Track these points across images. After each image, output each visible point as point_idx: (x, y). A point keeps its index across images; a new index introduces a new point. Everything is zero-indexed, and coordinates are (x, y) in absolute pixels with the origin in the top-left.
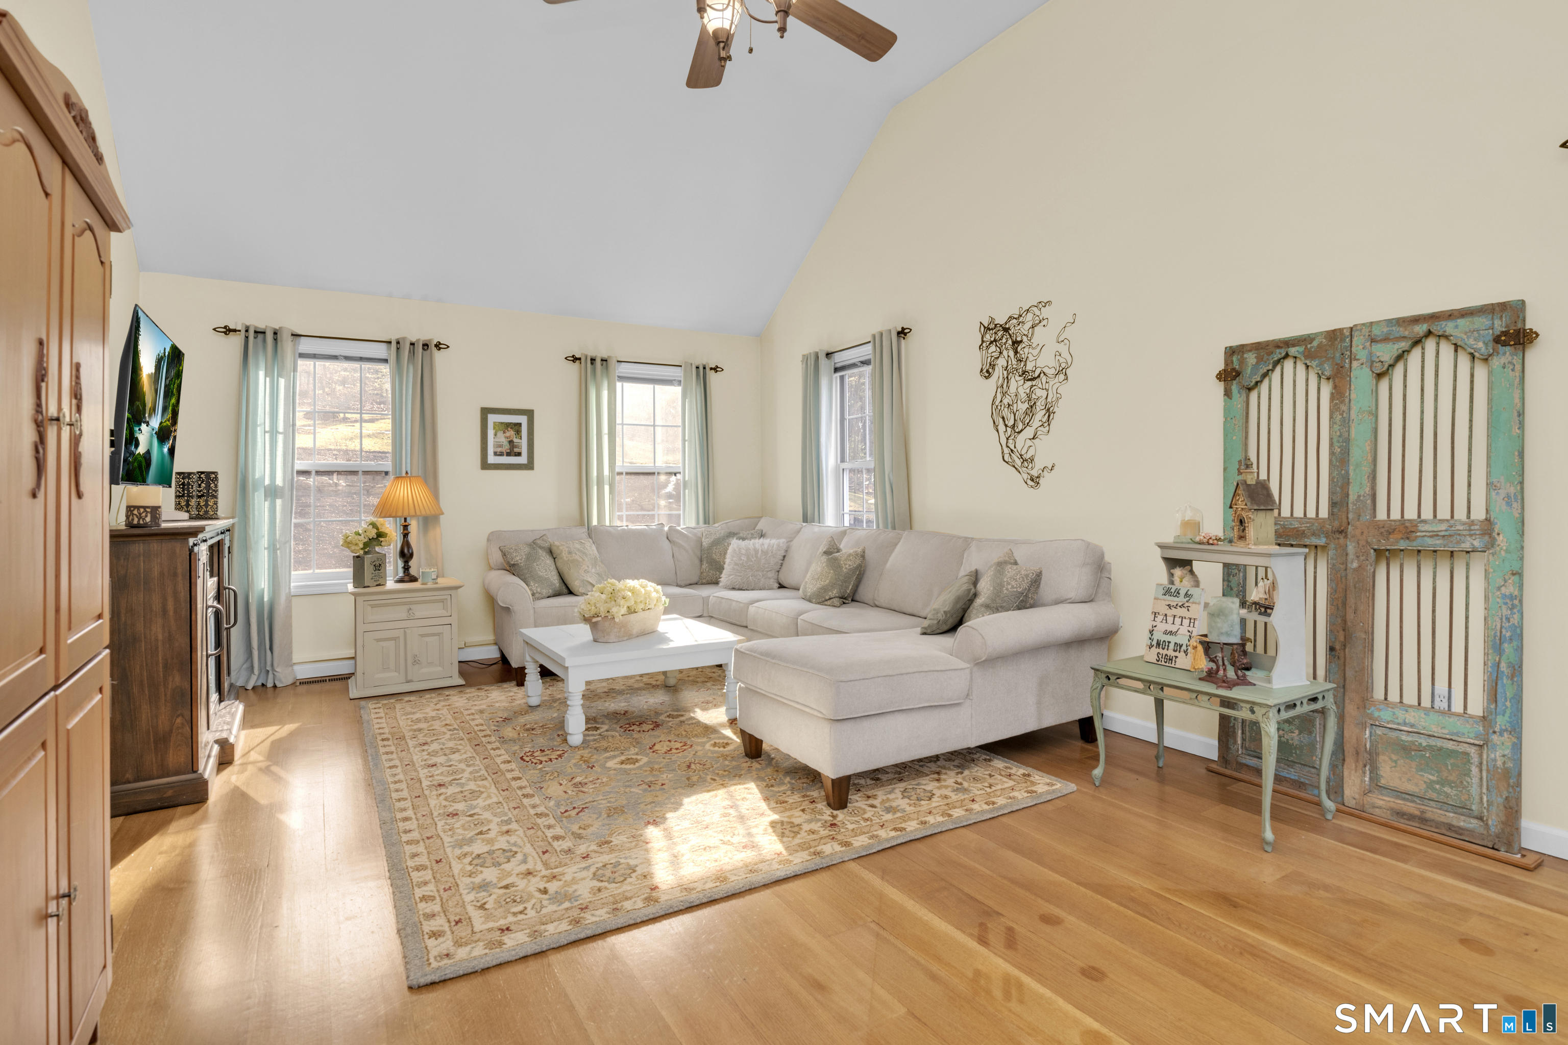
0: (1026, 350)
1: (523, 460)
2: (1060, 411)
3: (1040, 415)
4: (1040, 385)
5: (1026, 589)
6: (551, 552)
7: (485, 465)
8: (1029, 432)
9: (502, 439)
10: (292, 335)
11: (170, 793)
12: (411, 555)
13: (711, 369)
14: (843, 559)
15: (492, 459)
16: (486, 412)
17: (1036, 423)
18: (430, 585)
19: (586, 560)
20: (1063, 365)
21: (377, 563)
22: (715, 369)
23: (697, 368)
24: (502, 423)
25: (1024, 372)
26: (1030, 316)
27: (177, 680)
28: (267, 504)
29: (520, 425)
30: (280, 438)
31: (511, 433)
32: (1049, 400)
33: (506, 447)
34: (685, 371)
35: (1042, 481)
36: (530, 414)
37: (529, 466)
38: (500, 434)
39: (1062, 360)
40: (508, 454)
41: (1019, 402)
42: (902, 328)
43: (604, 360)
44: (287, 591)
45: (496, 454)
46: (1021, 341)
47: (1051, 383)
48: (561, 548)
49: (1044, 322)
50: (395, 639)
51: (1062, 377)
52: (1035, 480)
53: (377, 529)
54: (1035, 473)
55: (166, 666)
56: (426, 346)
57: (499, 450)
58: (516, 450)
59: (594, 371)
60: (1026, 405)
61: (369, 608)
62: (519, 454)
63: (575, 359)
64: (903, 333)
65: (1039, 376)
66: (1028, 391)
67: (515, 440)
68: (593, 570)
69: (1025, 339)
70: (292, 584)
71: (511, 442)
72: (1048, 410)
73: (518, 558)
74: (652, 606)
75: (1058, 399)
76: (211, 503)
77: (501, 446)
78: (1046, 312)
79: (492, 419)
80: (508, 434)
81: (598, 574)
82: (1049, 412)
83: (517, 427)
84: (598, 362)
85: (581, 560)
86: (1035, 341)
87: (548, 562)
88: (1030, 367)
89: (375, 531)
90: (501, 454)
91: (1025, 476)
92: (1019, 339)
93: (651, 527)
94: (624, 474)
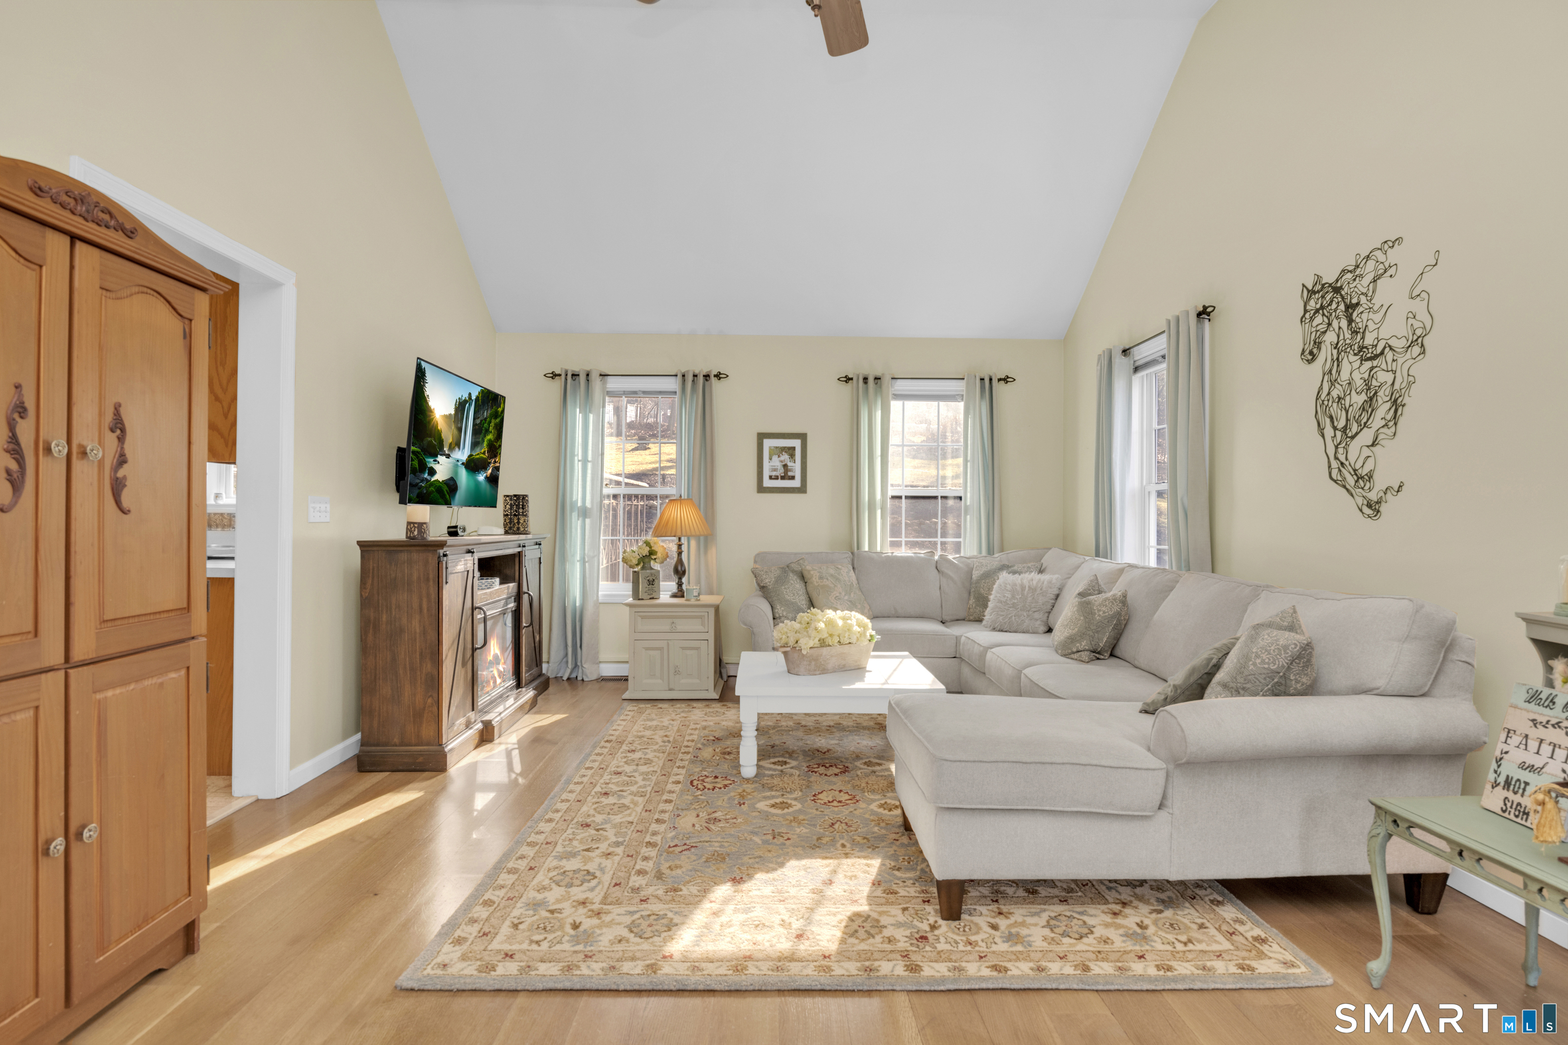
0: (1364, 316)
1: (796, 483)
2: (1411, 402)
3: (1383, 410)
4: (1384, 366)
5: (1283, 666)
6: (802, 577)
7: (761, 489)
8: (1366, 436)
9: (777, 462)
10: (601, 375)
11: (420, 760)
12: (684, 573)
13: (1000, 380)
14: (1097, 603)
15: (767, 483)
16: (762, 437)
17: (1377, 422)
18: (693, 602)
19: (839, 586)
20: (1419, 332)
21: (651, 579)
22: (1006, 380)
23: (982, 379)
24: (777, 447)
25: (1361, 348)
26: (1371, 264)
27: (428, 667)
28: (579, 522)
29: (794, 448)
30: (589, 465)
31: (785, 457)
32: (1397, 386)
33: (781, 471)
34: (968, 384)
35: (1383, 508)
36: (803, 437)
37: (802, 489)
38: (775, 458)
39: (1417, 324)
40: (783, 478)
41: (1353, 392)
42: (1204, 306)
43: (877, 379)
44: (595, 598)
45: (771, 478)
46: (1358, 304)
47: (1400, 361)
48: (812, 572)
49: (1391, 271)
50: (661, 649)
51: (1416, 350)
52: (1374, 508)
53: (650, 547)
54: (1373, 496)
55: (421, 654)
56: (707, 377)
57: (774, 474)
58: (790, 474)
59: (866, 391)
60: (1363, 397)
61: (639, 619)
62: (793, 478)
63: (848, 379)
64: (1204, 313)
65: (1382, 353)
66: (1366, 376)
67: (790, 464)
68: (846, 598)
69: (1363, 299)
70: (600, 593)
71: (785, 466)
72: (1396, 401)
73: (767, 581)
74: (854, 640)
75: (1410, 384)
76: (521, 521)
77: (775, 470)
78: (1393, 256)
79: (768, 443)
80: (782, 458)
81: (850, 601)
82: (1396, 405)
83: (791, 451)
84: (871, 381)
85: (832, 586)
86: (1377, 301)
87: (798, 586)
88: (1369, 340)
89: (648, 549)
90: (776, 478)
91: (1360, 501)
92: (1354, 301)
93: (919, 555)
94: (903, 498)
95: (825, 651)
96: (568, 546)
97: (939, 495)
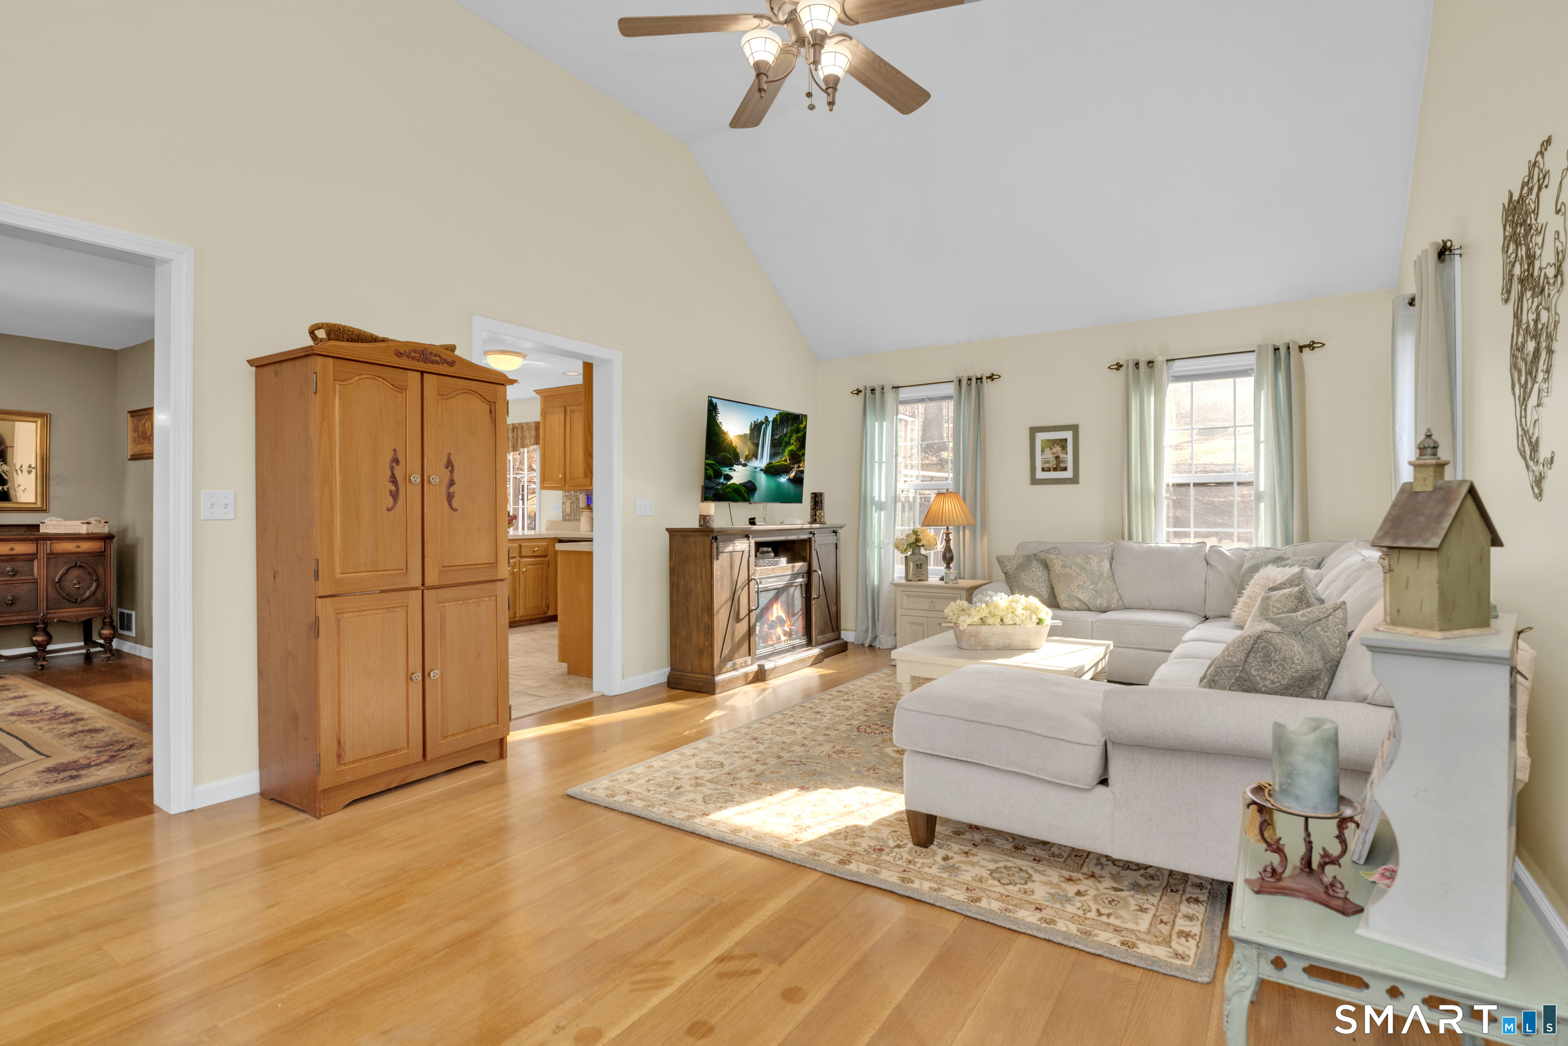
1: (1069, 474)
3: (1542, 359)
4: (1544, 303)
6: (1046, 566)
7: (1034, 481)
9: (1049, 455)
10: (893, 388)
12: (951, 559)
13: (1301, 347)
15: (1040, 475)
16: (1034, 431)
18: (951, 584)
19: (1083, 575)
21: (919, 563)
22: (1311, 346)
23: (1276, 349)
24: (1049, 440)
25: (1533, 282)
27: (706, 618)
28: (876, 514)
29: (1066, 440)
30: (884, 465)
31: (1057, 449)
32: (1549, 328)
33: (1053, 463)
34: (1259, 357)
35: (1544, 486)
36: (1074, 428)
37: (1075, 480)
38: (1047, 451)
40: (1055, 469)
41: (1529, 338)
43: (1150, 363)
45: (1043, 470)
48: (1055, 561)
50: (922, 624)
52: (1539, 485)
53: (917, 535)
54: (1539, 471)
55: (702, 610)
56: (980, 379)
57: (1046, 466)
58: (1062, 465)
59: (1139, 376)
61: (905, 597)
62: (1065, 469)
63: (1119, 366)
64: (1443, 251)
66: (1535, 317)
67: (1061, 456)
68: (1092, 587)
71: (1057, 458)
76: (818, 514)
77: (1047, 462)
79: (1040, 437)
80: (1054, 450)
81: (1096, 591)
82: (1549, 352)
83: (1063, 443)
84: (1142, 366)
85: (1076, 574)
87: (1039, 573)
89: (914, 537)
90: (1049, 470)
91: (1532, 477)
93: (1186, 546)
94: (1192, 485)
95: (984, 629)
96: (868, 535)
97: (1235, 481)
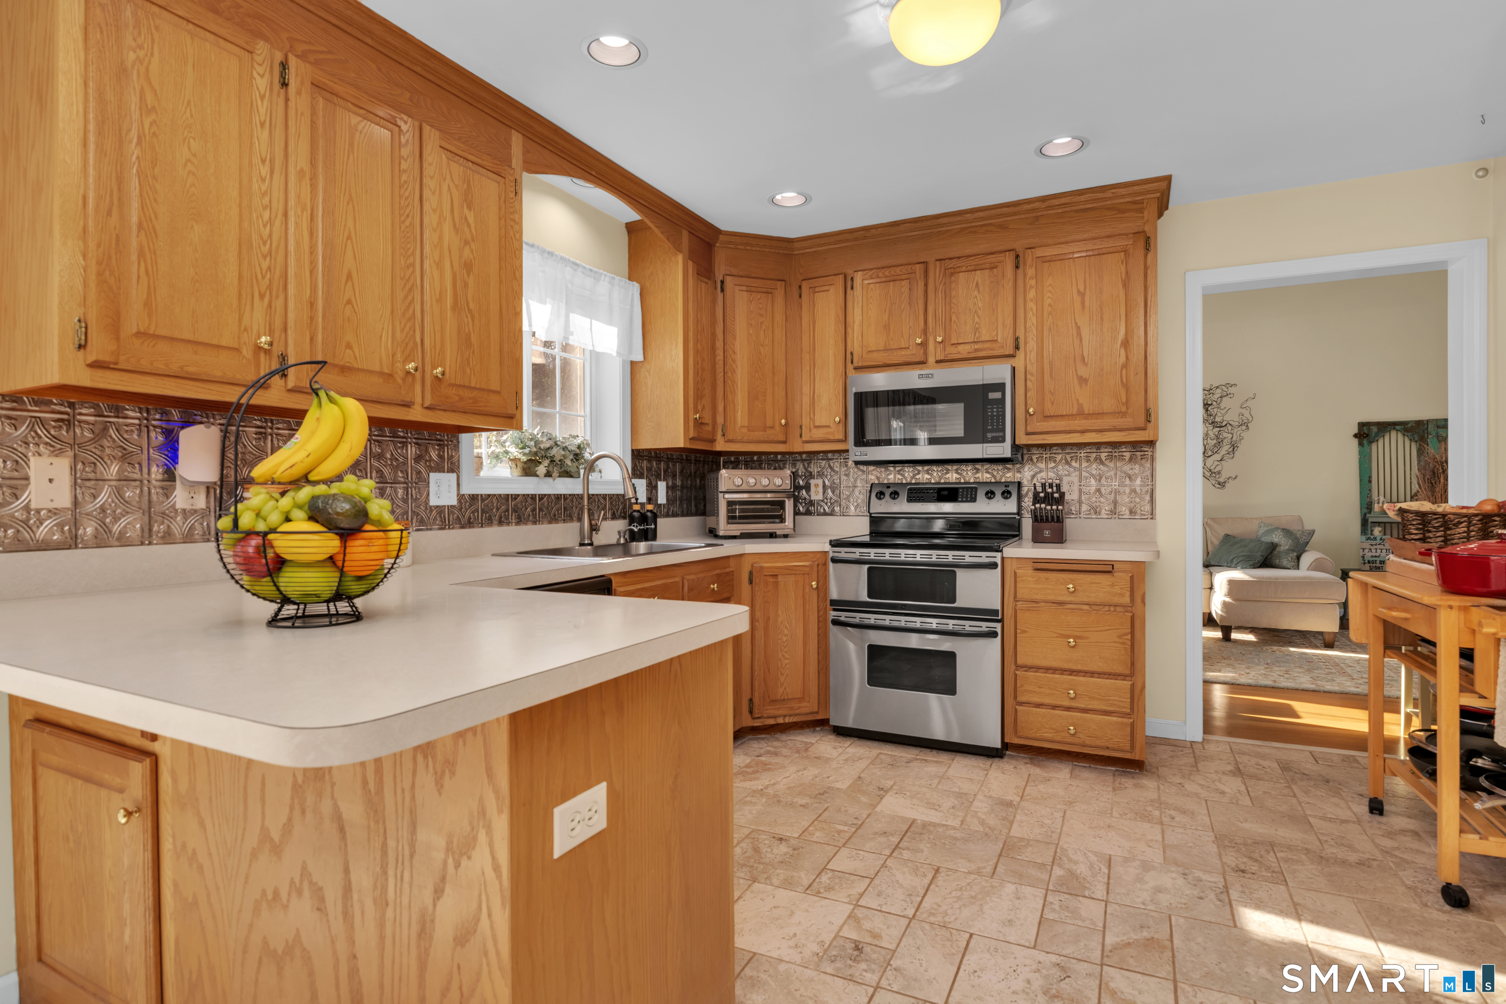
0: (1215, 410)
2: (1242, 447)
3: (1225, 448)
4: (1226, 431)
8: (1217, 457)
17: (1223, 451)
20: (1245, 421)
25: (1213, 422)
26: (1219, 391)
32: (1234, 439)
35: (1227, 485)
39: (1244, 418)
41: (1209, 439)
46: (1212, 404)
47: (1235, 431)
49: (1231, 396)
51: (1244, 427)
52: (1222, 485)
54: (1222, 480)
60: (1215, 441)
65: (1226, 425)
66: (1217, 433)
69: (1214, 403)
72: (1233, 445)
75: (1241, 440)
78: (1231, 390)
82: (1234, 447)
86: (1223, 405)
88: (1218, 419)
91: (1214, 482)
92: (1209, 403)
